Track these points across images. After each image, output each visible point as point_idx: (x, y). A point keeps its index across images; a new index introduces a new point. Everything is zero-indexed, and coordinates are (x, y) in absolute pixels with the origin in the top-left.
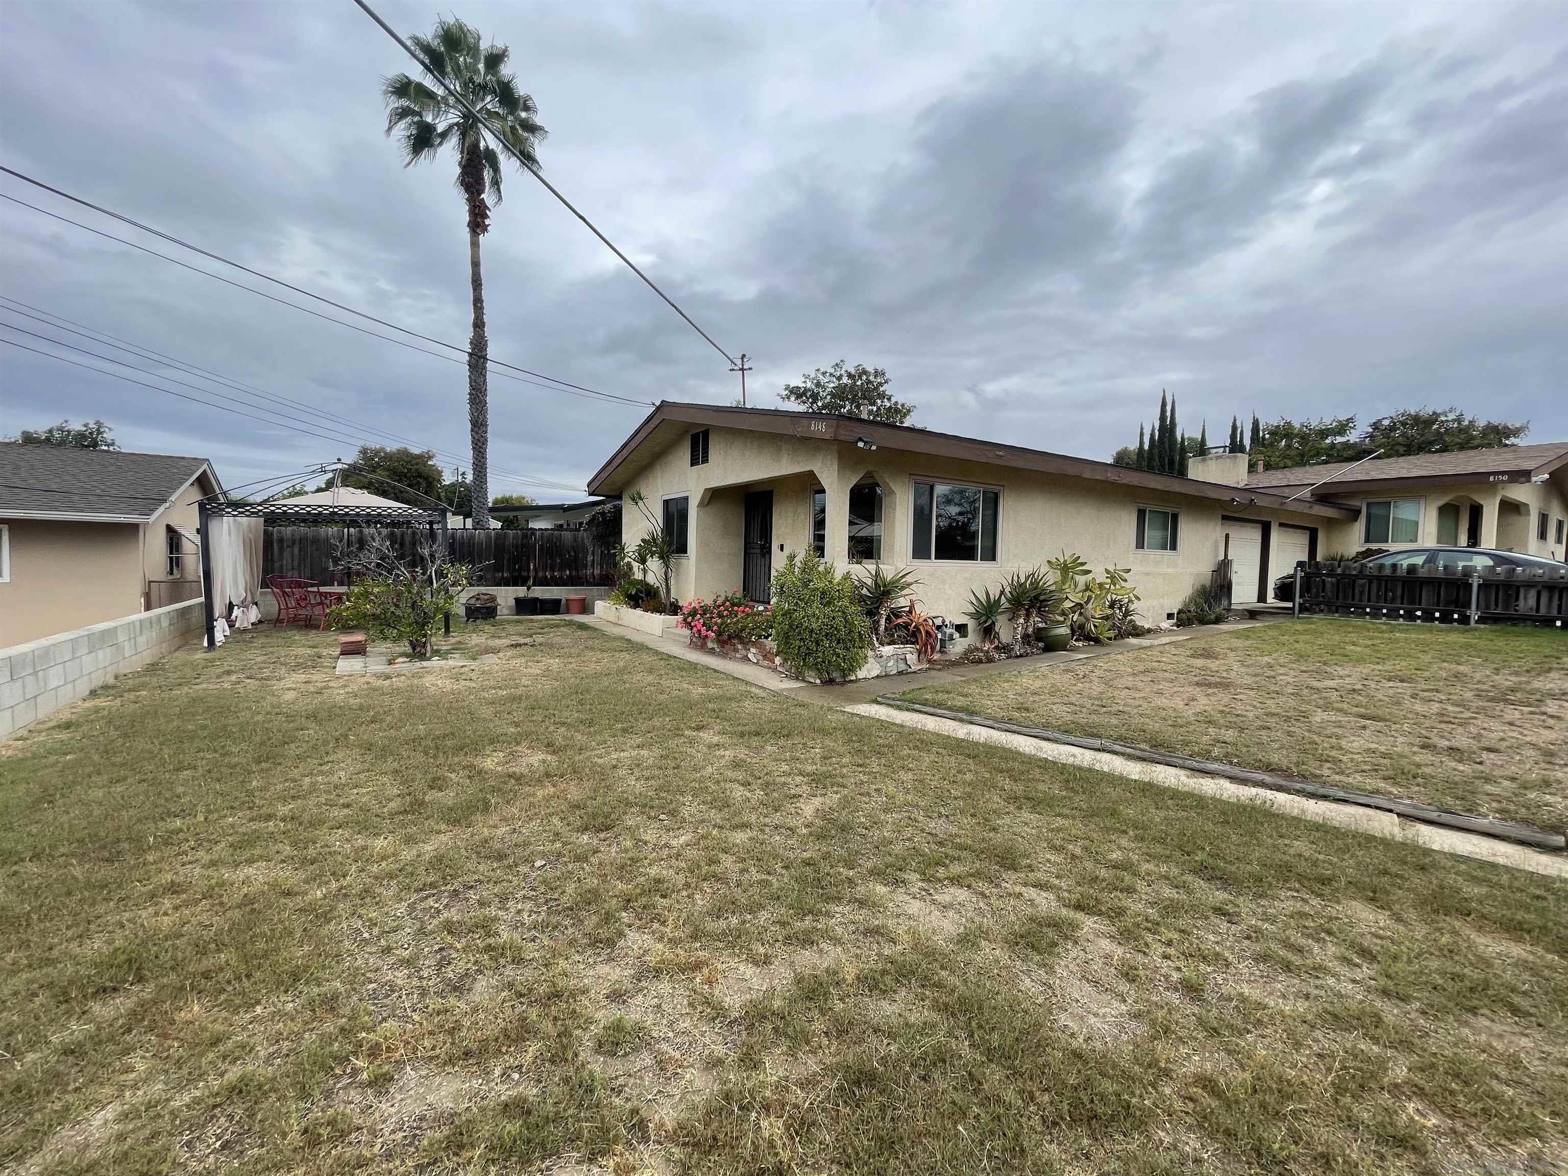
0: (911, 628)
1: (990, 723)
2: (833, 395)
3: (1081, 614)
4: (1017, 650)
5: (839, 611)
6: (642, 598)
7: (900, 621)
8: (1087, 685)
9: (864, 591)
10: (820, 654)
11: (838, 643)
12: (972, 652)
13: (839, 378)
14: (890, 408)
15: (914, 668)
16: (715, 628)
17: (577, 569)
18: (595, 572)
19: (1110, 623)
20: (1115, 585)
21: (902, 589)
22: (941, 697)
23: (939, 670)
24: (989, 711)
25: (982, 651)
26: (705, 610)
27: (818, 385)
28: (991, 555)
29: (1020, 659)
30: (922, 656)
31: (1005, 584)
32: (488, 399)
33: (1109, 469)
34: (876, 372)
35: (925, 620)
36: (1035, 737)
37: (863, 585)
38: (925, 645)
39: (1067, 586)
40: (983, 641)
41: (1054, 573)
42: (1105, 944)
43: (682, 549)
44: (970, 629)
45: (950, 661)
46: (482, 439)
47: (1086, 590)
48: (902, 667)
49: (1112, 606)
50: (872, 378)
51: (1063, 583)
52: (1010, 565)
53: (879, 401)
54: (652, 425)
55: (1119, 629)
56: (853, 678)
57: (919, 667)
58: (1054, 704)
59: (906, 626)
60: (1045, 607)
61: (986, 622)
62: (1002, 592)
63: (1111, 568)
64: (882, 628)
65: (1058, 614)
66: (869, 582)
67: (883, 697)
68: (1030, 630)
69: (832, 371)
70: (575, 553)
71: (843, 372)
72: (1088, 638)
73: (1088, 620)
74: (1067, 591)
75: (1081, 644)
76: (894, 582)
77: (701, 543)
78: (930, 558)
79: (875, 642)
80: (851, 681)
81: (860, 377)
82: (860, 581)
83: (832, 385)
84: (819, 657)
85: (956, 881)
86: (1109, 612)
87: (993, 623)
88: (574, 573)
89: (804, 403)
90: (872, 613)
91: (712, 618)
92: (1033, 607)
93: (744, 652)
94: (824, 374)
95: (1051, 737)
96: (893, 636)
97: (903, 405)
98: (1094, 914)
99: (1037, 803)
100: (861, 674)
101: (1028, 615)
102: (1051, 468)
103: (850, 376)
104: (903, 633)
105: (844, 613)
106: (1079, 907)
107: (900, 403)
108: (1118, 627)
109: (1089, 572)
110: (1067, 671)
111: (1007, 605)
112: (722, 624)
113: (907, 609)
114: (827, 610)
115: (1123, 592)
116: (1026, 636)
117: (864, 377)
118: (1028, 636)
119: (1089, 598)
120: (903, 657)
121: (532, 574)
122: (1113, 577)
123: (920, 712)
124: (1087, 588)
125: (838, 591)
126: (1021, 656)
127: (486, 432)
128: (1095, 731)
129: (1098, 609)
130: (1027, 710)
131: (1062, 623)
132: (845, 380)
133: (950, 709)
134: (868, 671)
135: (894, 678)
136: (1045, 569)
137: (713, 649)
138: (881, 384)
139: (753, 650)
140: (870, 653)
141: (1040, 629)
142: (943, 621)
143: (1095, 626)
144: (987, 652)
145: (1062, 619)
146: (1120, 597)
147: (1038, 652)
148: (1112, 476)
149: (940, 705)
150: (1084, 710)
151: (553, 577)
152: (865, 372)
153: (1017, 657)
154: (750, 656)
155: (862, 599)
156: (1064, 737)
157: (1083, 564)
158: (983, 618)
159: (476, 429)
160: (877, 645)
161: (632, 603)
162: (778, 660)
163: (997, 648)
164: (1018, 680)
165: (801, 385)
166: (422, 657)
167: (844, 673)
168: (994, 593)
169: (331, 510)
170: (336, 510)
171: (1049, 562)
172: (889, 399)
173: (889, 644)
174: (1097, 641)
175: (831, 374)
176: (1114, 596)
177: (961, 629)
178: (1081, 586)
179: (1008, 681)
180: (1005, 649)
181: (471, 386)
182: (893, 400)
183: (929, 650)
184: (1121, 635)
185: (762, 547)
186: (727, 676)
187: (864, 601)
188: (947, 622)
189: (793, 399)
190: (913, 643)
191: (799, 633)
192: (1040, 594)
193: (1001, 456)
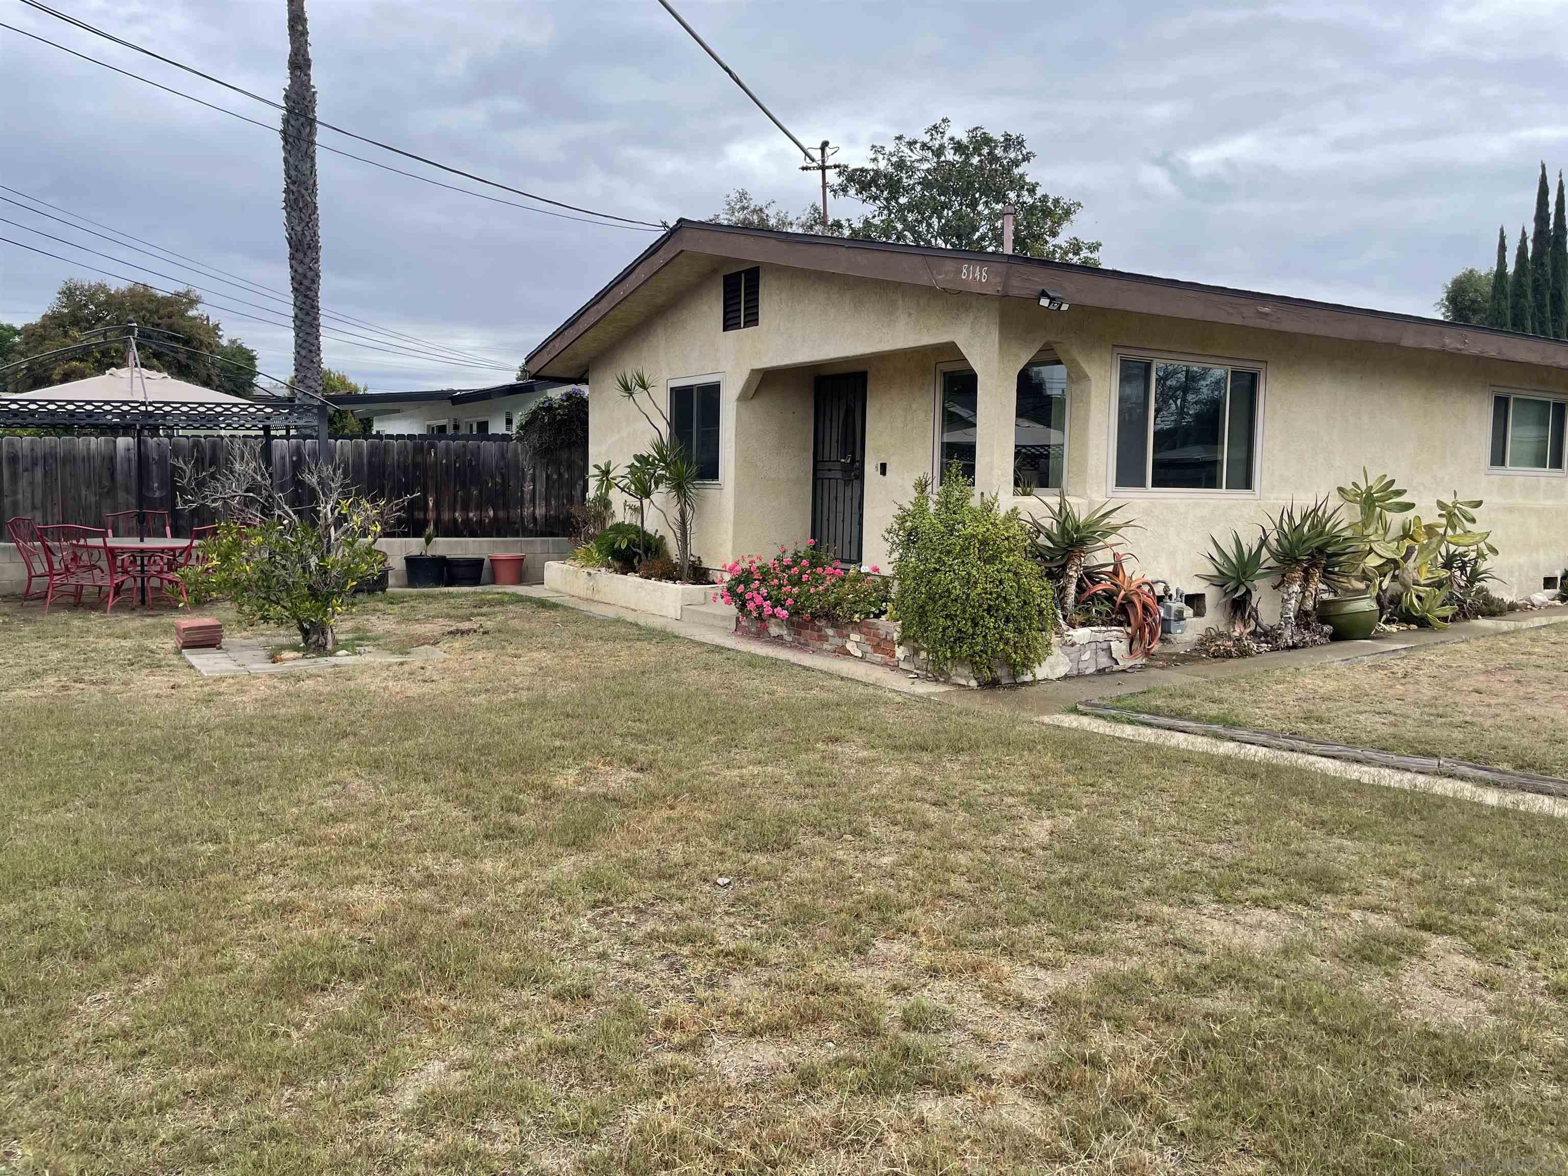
0: (1119, 600)
1: (1263, 738)
2: (925, 184)
3: (1395, 578)
4: (1288, 635)
5: (1009, 571)
6: (636, 554)
7: (1099, 588)
8: (1410, 687)
9: (1042, 540)
10: (980, 639)
11: (1007, 621)
12: (1212, 639)
13: (939, 152)
14: (1033, 207)
15: (1123, 664)
16: (790, 602)
17: (506, 507)
18: (537, 512)
19: (1443, 594)
20: (1454, 528)
21: (1105, 534)
22: (1178, 703)
23: (1163, 668)
24: (1260, 722)
25: (1230, 638)
26: (765, 575)
27: (900, 165)
28: (1243, 479)
29: (1293, 653)
30: (1135, 645)
31: (1269, 527)
32: (319, 200)
33: (1447, 330)
34: (1007, 138)
35: (1139, 587)
36: (1334, 757)
37: (1039, 529)
38: (1141, 628)
39: (1371, 530)
40: (1232, 622)
41: (1349, 508)
42: (1459, 960)
43: (710, 471)
44: (1209, 601)
45: (1177, 654)
46: (310, 274)
47: (1403, 537)
48: (1104, 662)
49: (1447, 565)
50: (999, 152)
51: (1365, 526)
52: (1275, 495)
53: (1012, 195)
54: (659, 259)
55: (1461, 603)
56: (1028, 678)
57: (1131, 663)
58: (1361, 713)
59: (1110, 597)
60: (1333, 566)
61: (1236, 589)
62: (1263, 542)
63: (1448, 500)
64: (1070, 600)
65: (1357, 578)
66: (1048, 523)
67: (1087, 703)
68: (1309, 605)
69: (926, 138)
70: (503, 478)
71: (946, 140)
72: (1407, 618)
73: (1406, 587)
74: (1372, 538)
75: (1394, 628)
76: (1088, 526)
77: (744, 461)
78: (1143, 485)
79: (1061, 621)
80: (1024, 683)
81: (977, 150)
82: (1035, 523)
83: (926, 166)
84: (977, 644)
85: (1260, 902)
86: (1444, 574)
87: (1248, 592)
88: (501, 514)
89: (875, 198)
90: (1055, 574)
91: (780, 586)
92: (1314, 565)
93: (839, 641)
94: (911, 144)
95: (1361, 757)
96: (1088, 611)
97: (1056, 201)
98: (1444, 933)
99: (1354, 829)
100: (1041, 672)
101: (1306, 579)
102: (1350, 330)
103: (959, 147)
104: (1105, 608)
105: (1016, 574)
106: (1425, 926)
107: (1051, 197)
108: (1459, 599)
109: (1410, 506)
110: (1375, 667)
111: (1272, 563)
112: (799, 596)
113: (1110, 569)
114: (990, 569)
115: (1467, 540)
116: (1302, 615)
117: (985, 151)
118: (1307, 614)
119: (1410, 551)
120: (1105, 645)
121: (431, 515)
122: (1451, 515)
123: (1150, 725)
124: (1406, 534)
125: (1007, 539)
126: (1295, 647)
127: (317, 261)
128: (1428, 748)
129: (1424, 569)
130: (1320, 720)
131: (1363, 592)
132: (950, 155)
133: (1197, 719)
134: (1052, 667)
135: (1092, 679)
136: (1335, 501)
137: (780, 637)
138: (1016, 163)
139: (855, 637)
140: (1055, 639)
141: (1325, 603)
142: (1166, 590)
143: (1419, 598)
144: (1239, 639)
145: (1361, 586)
146: (1461, 549)
147: (1323, 640)
148: (1451, 341)
149: (1179, 715)
150: (1409, 721)
151: (467, 521)
152: (987, 140)
153: (1289, 648)
154: (850, 646)
155: (1037, 553)
156: (1381, 757)
157: (1399, 493)
158: (1232, 585)
159: (300, 255)
160: (1065, 627)
161: (617, 565)
162: (900, 652)
163: (1253, 633)
164: (1299, 680)
165: (869, 166)
166: (321, 649)
167: (1015, 669)
168: (1250, 541)
169: (143, 408)
170: (150, 409)
171: (1341, 490)
172: (1032, 191)
173: (1083, 625)
174: (1423, 623)
175: (924, 146)
176: (1452, 548)
177: (1195, 601)
178: (1395, 530)
179: (1283, 682)
180: (1269, 636)
181: (288, 176)
182: (1039, 192)
183: (1147, 636)
184: (1464, 613)
185: (846, 469)
186: (830, 675)
187: (1042, 556)
188: (1173, 592)
189: (852, 192)
190: (1120, 624)
191: (945, 606)
192: (1327, 544)
193: (1266, 314)
